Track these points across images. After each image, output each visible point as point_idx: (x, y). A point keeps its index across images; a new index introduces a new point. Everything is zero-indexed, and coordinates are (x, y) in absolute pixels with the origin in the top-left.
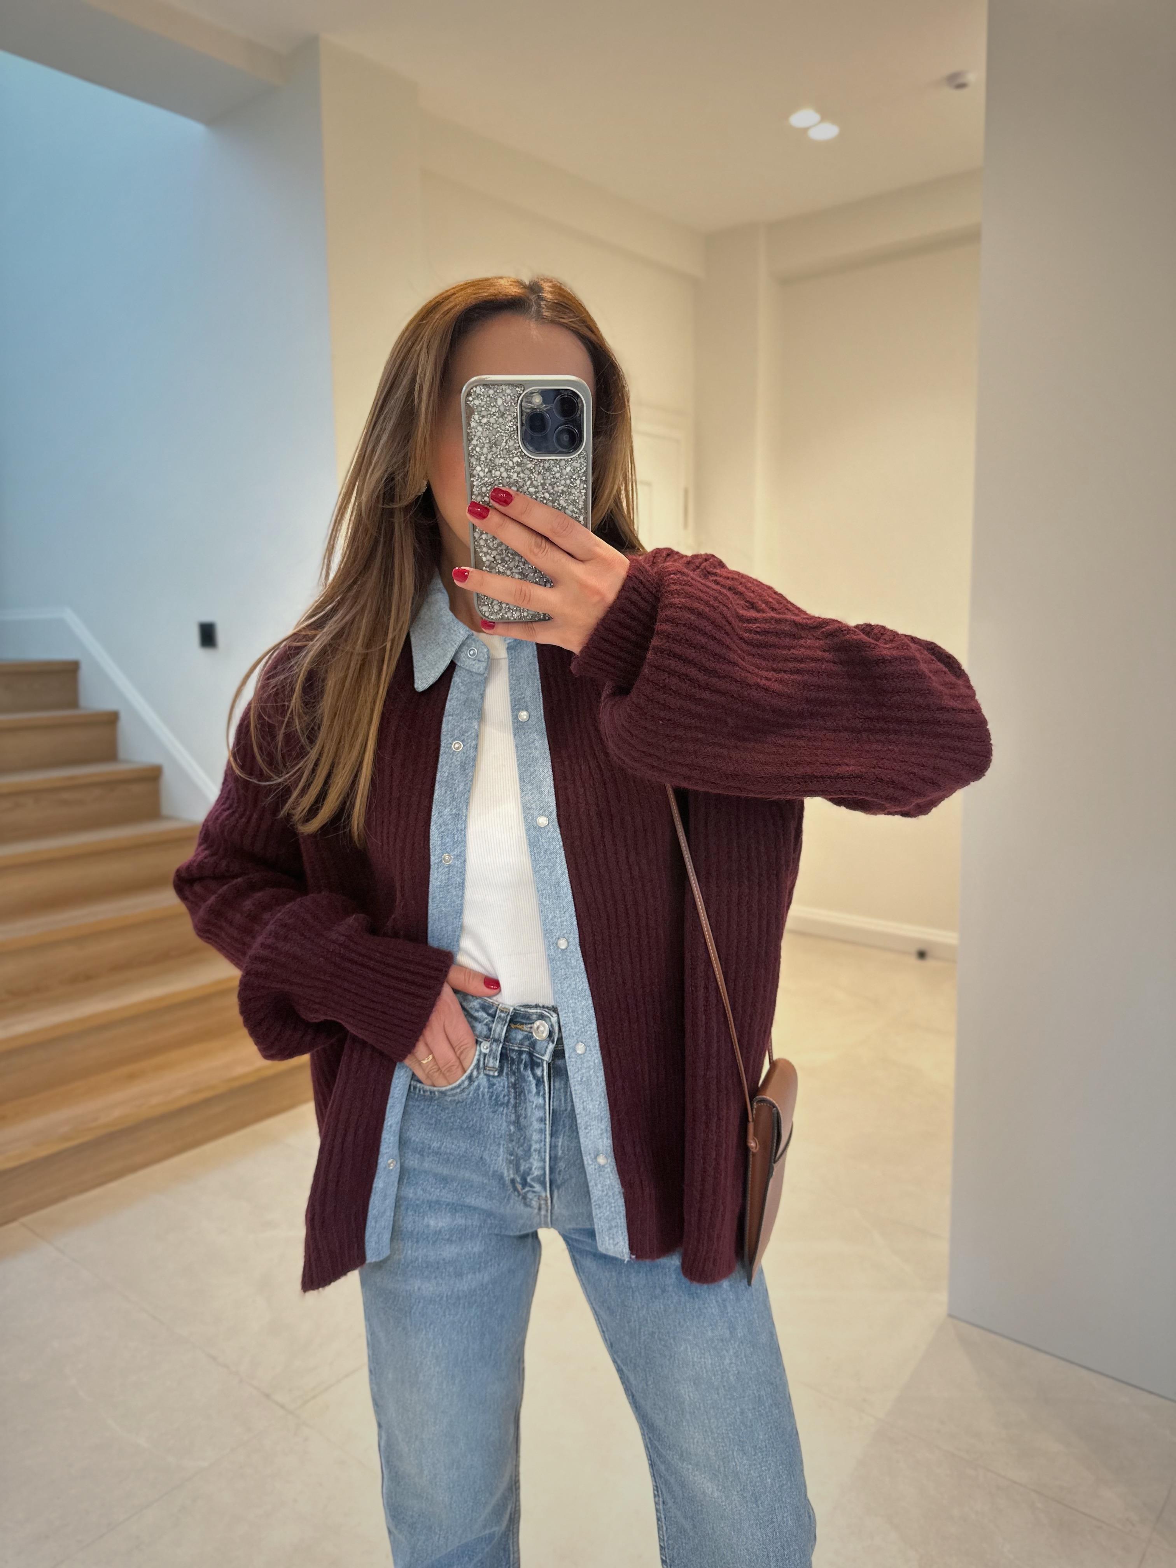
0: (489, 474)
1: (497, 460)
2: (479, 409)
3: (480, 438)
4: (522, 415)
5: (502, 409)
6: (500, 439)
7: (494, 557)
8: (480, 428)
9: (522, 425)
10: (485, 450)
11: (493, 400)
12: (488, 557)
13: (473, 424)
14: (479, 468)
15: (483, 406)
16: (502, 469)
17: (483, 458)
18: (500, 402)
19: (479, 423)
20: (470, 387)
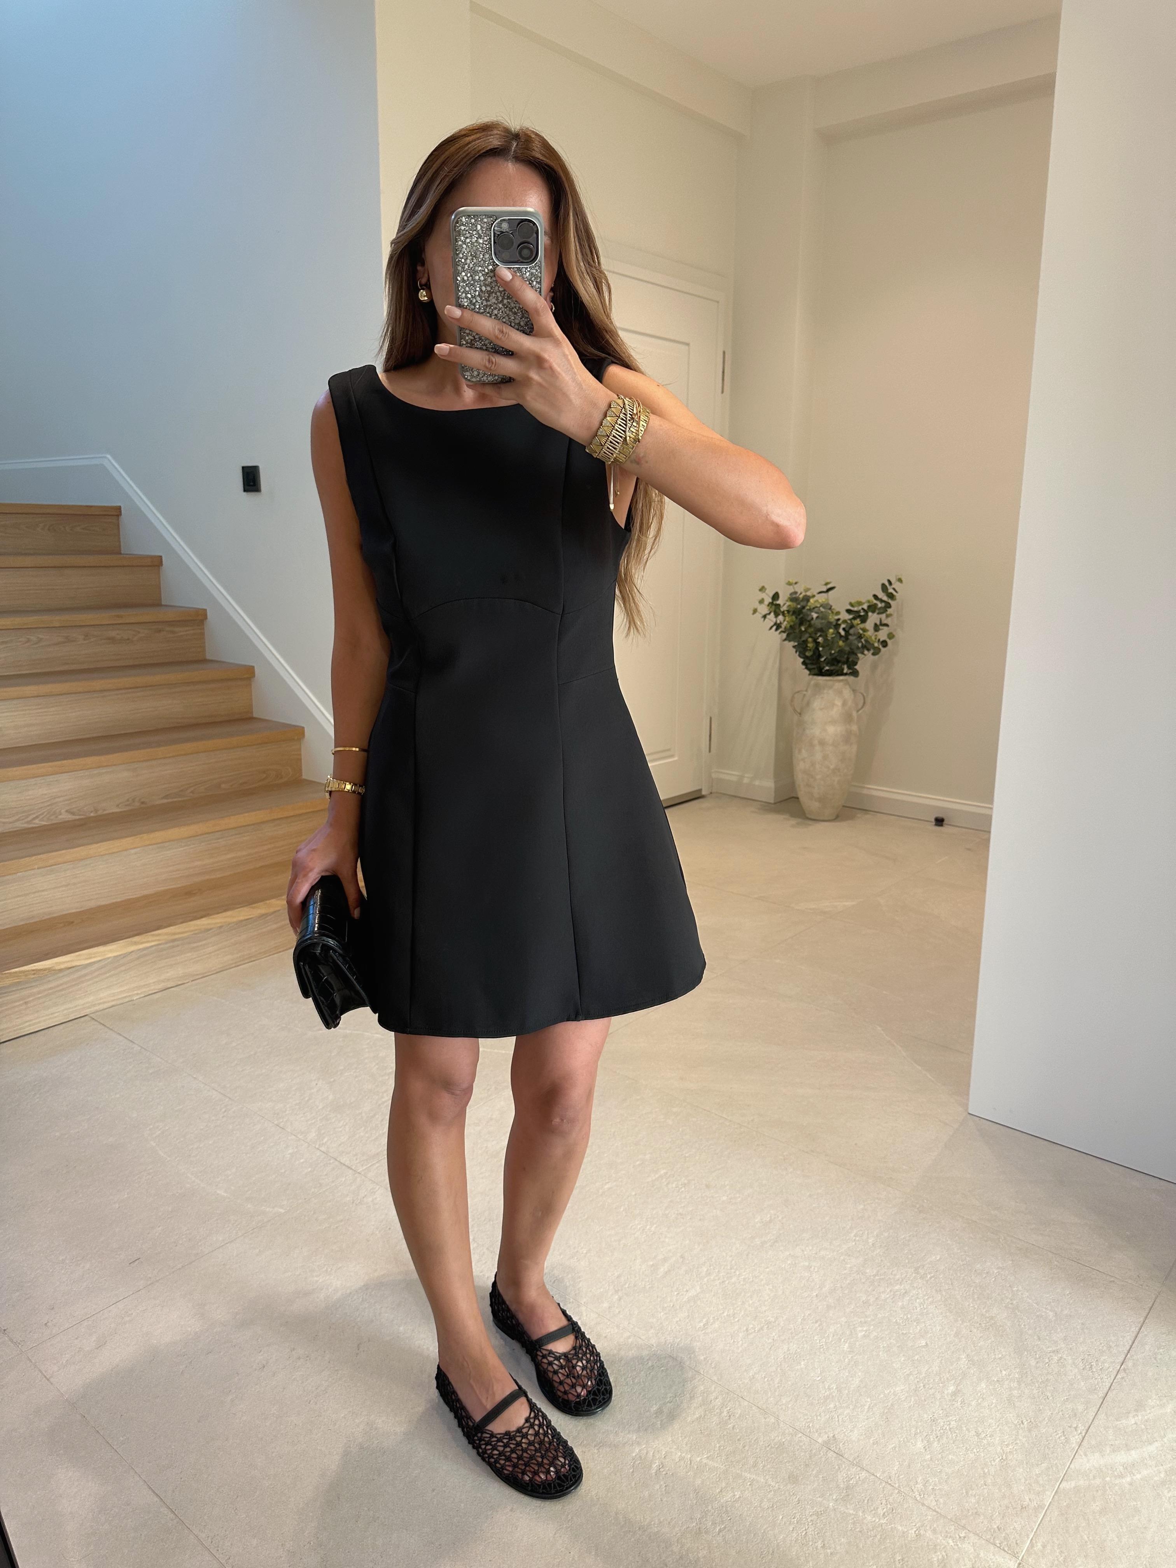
0: (470, 278)
1: (477, 268)
2: (464, 232)
3: (464, 253)
4: (494, 236)
5: (480, 232)
6: (478, 253)
7: (474, 337)
8: (464, 246)
9: (495, 242)
10: (468, 261)
11: (474, 226)
12: (470, 337)
13: (460, 243)
14: (463, 274)
15: (467, 231)
16: (481, 274)
17: (466, 267)
18: (479, 227)
19: (464, 243)
20: (458, 217)
